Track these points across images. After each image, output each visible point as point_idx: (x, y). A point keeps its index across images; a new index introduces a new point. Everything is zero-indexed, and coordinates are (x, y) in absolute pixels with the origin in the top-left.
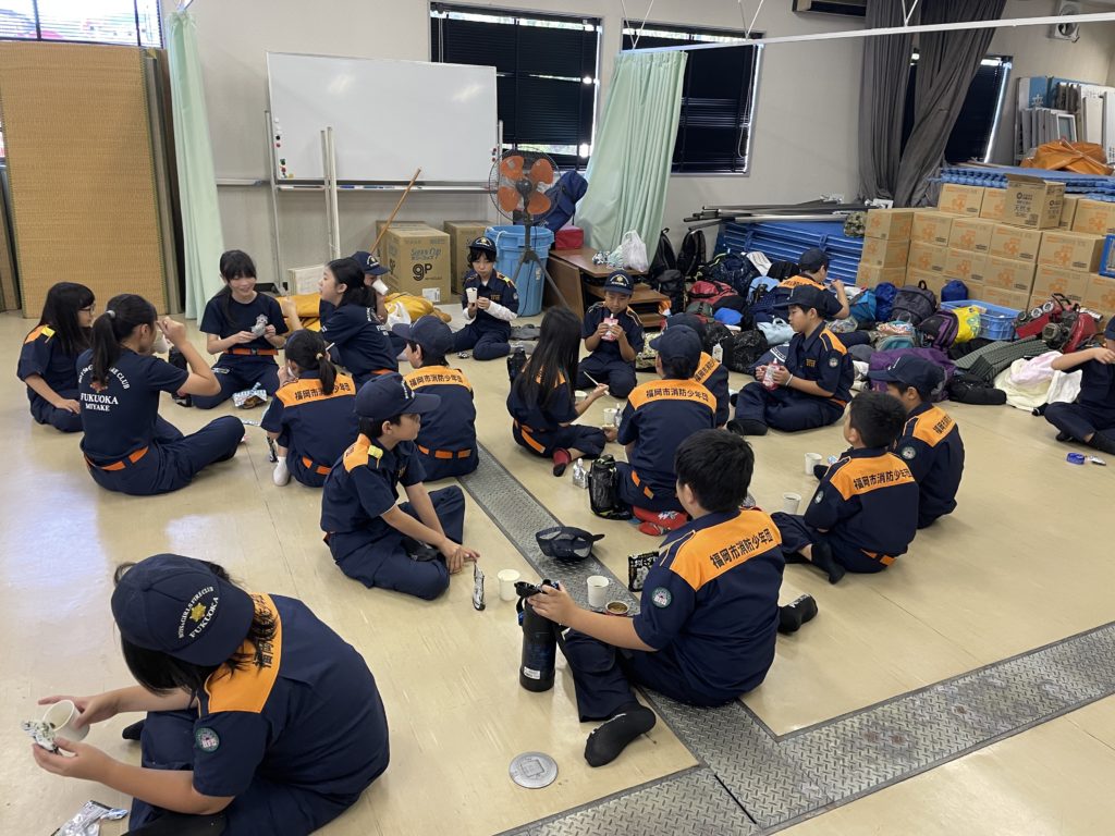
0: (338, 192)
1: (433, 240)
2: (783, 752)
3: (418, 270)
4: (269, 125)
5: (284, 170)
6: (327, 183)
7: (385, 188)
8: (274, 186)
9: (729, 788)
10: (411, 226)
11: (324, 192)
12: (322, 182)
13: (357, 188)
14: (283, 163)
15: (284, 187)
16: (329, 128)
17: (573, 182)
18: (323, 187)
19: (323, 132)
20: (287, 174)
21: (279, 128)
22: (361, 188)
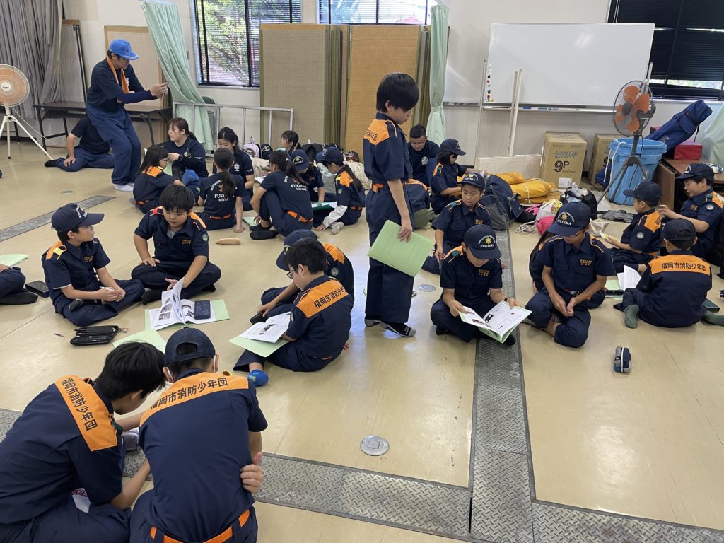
0: (519, 111)
1: (574, 146)
2: (530, 509)
3: (559, 165)
4: (484, 69)
5: (489, 97)
6: (513, 106)
7: (552, 109)
8: (481, 107)
9: (473, 508)
10: (563, 135)
11: (510, 111)
12: (510, 105)
13: (533, 109)
14: (489, 92)
15: (486, 107)
16: (520, 70)
17: (698, 109)
18: (511, 108)
19: (516, 72)
20: (490, 99)
21: (491, 70)
22: (537, 109)
